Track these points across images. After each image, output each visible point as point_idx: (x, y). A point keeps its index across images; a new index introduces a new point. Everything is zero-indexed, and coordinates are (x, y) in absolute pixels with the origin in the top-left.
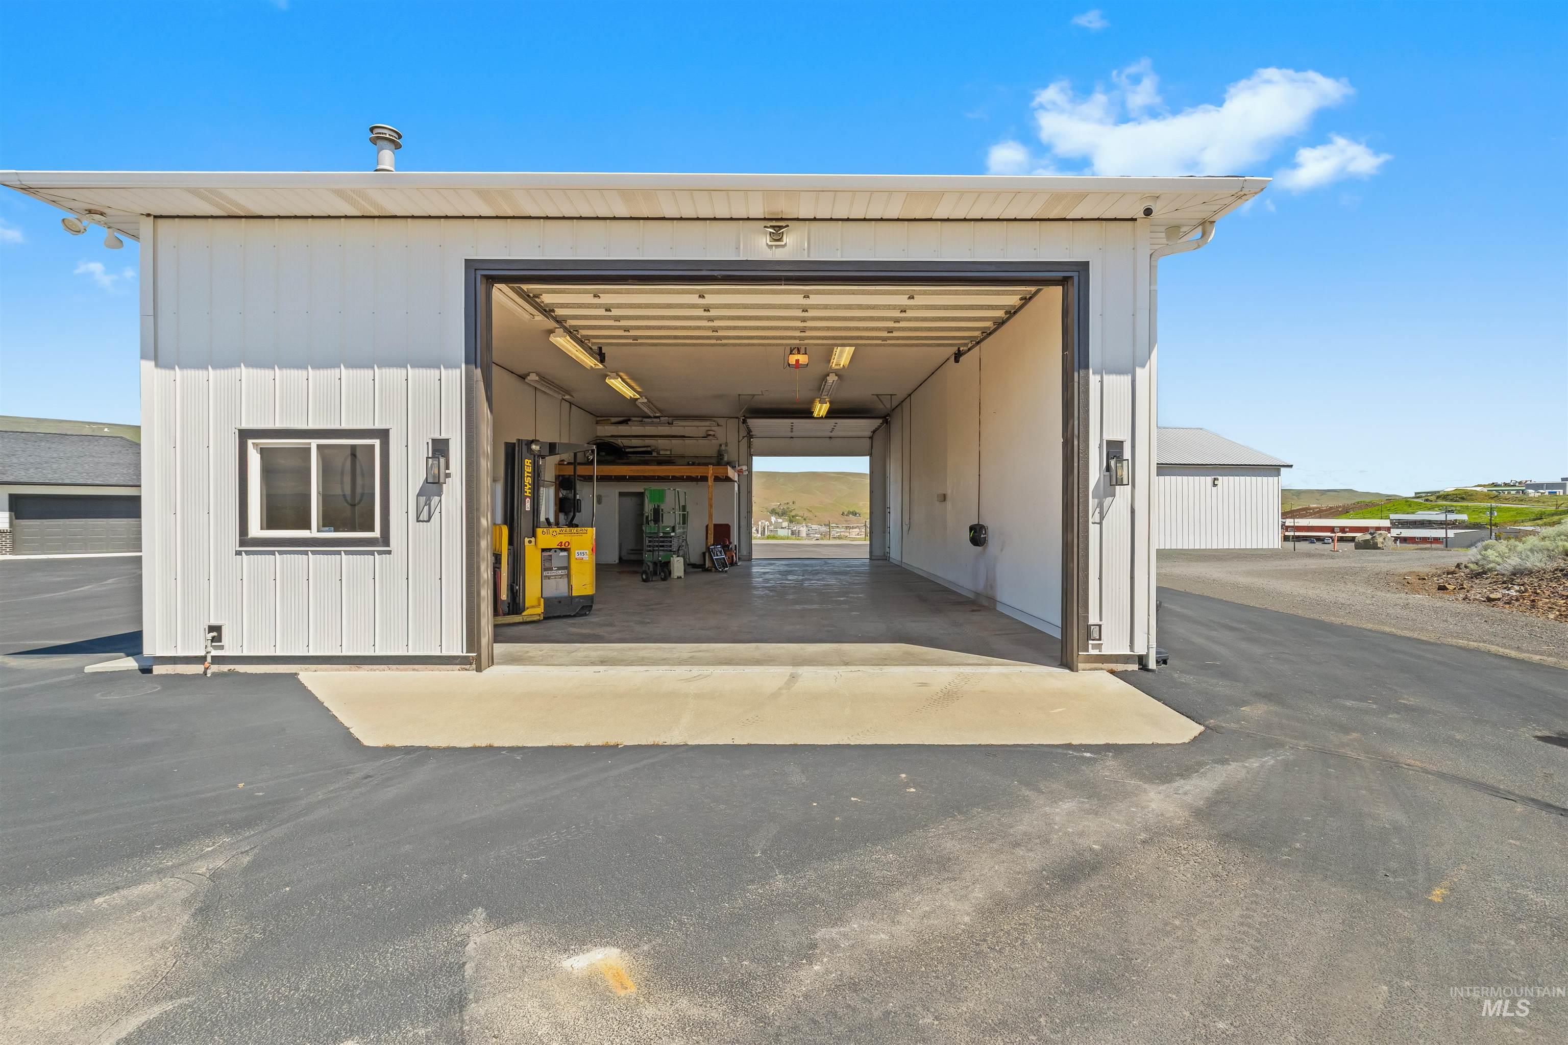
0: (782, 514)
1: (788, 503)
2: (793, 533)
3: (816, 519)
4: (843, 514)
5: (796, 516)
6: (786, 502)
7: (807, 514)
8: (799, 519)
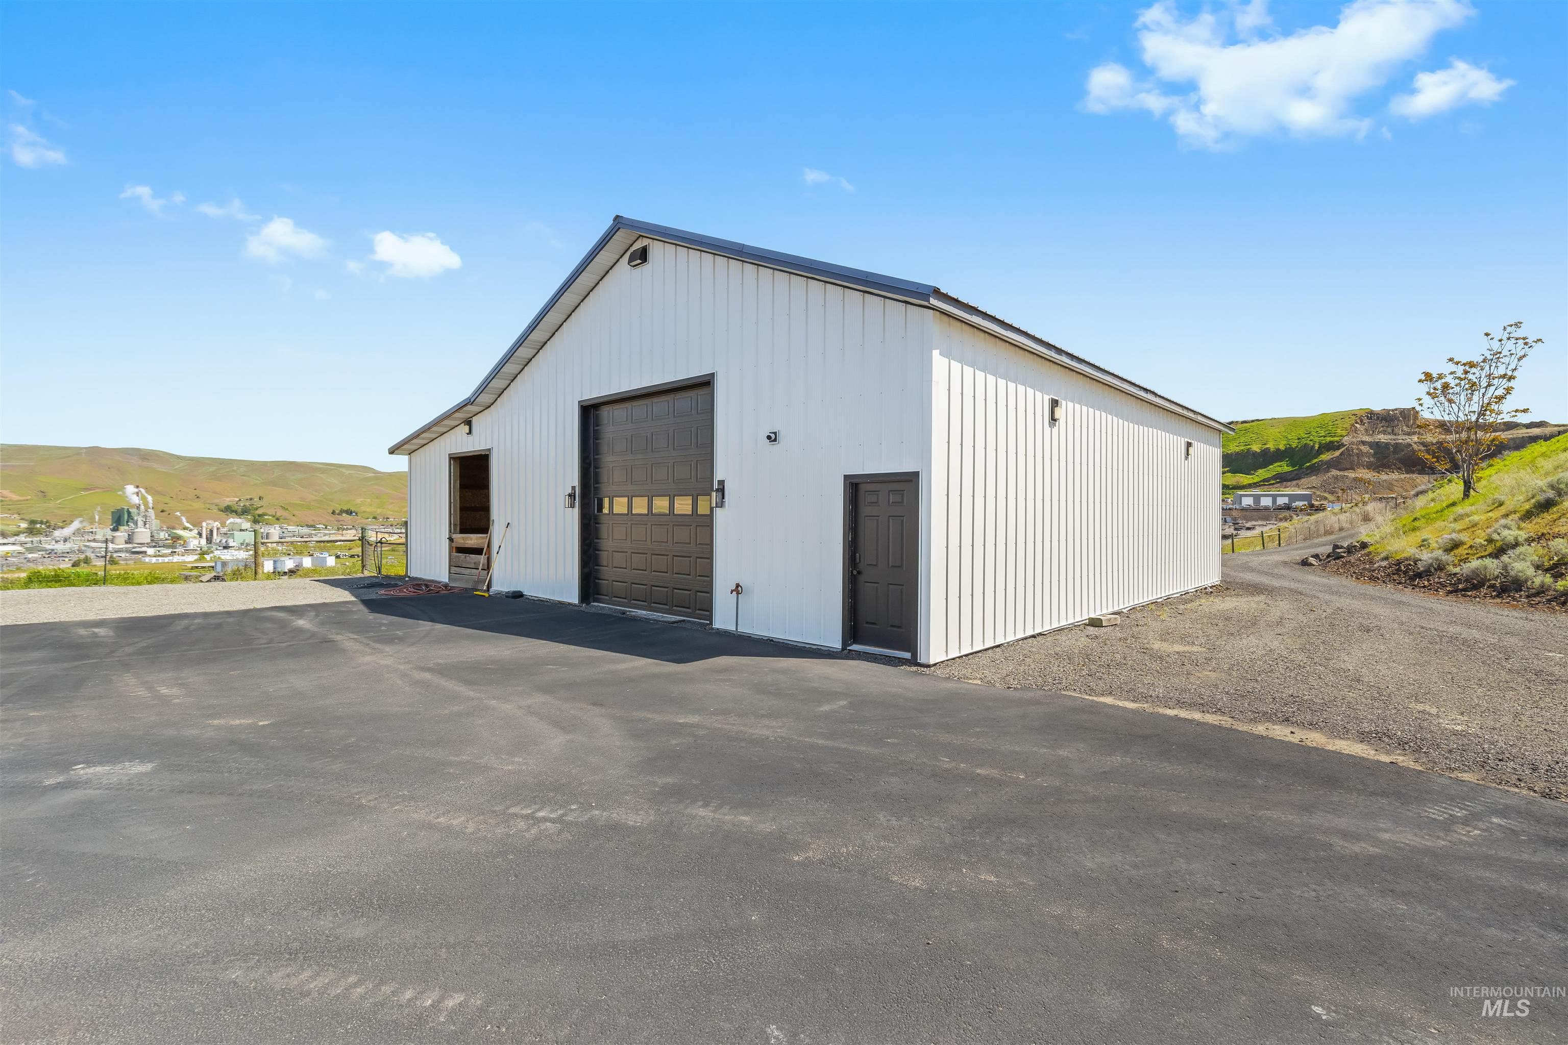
0: (244, 512)
1: (251, 499)
3: (294, 518)
4: (333, 512)
5: (264, 514)
6: (249, 497)
7: (280, 513)
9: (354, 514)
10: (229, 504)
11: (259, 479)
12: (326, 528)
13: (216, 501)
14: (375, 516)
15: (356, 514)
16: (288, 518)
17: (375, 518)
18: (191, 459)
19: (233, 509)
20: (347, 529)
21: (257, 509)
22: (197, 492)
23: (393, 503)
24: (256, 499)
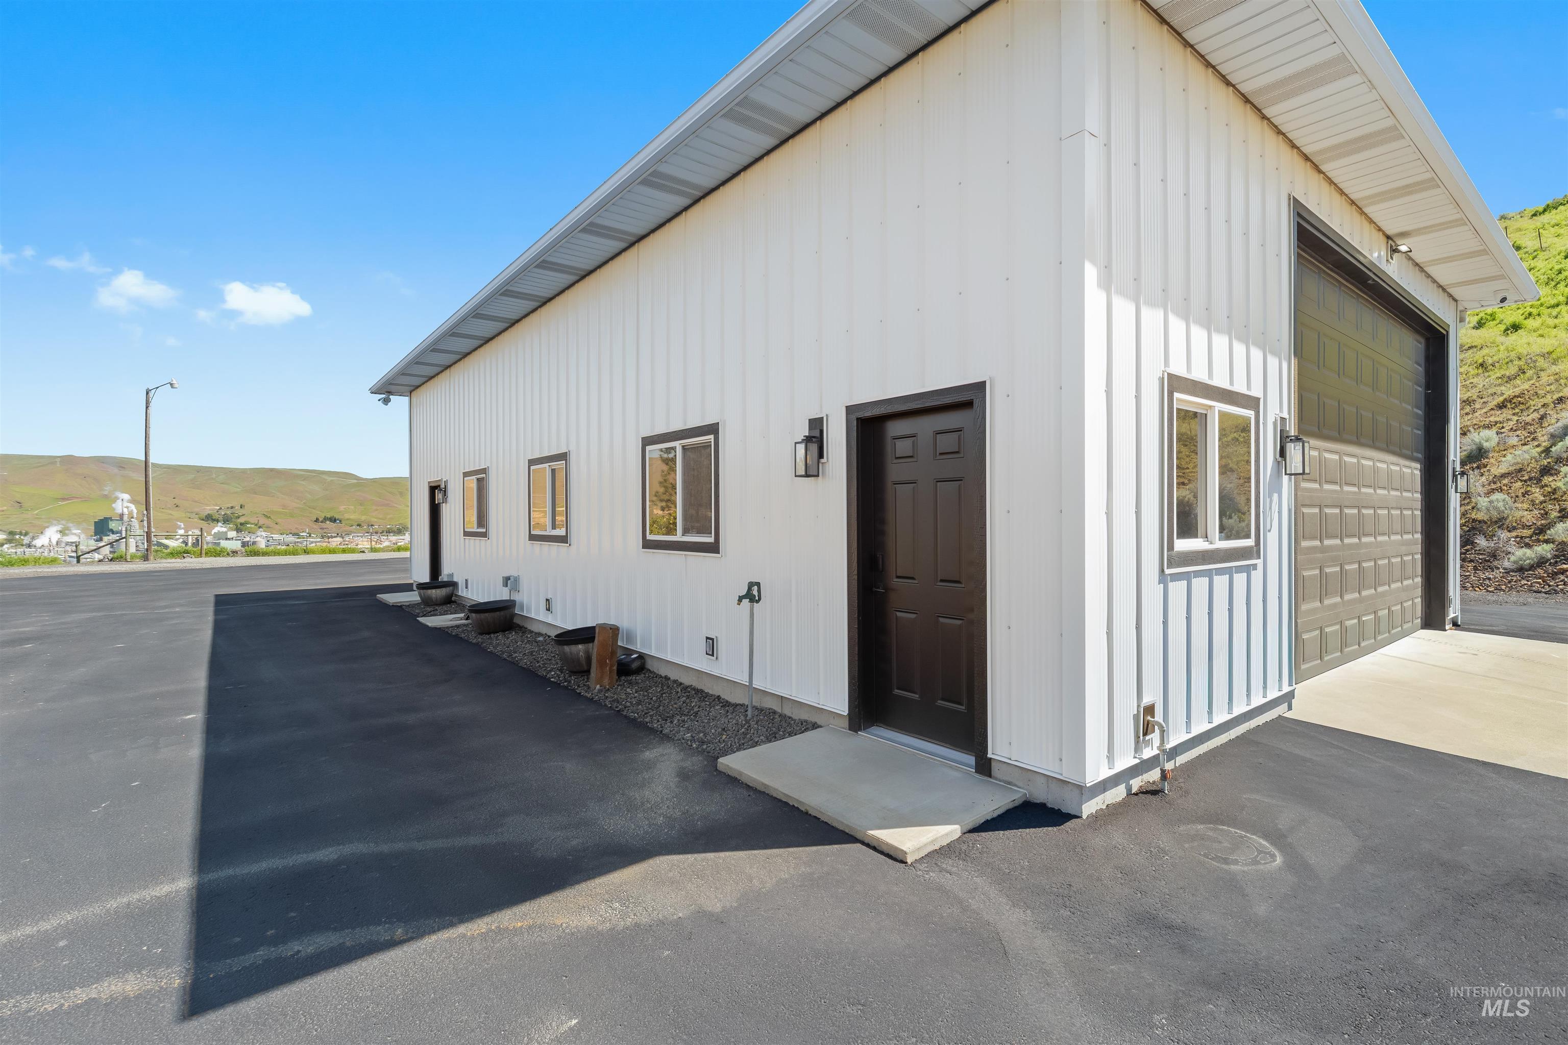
0: (226, 520)
1: (232, 507)
2: (244, 544)
3: (278, 527)
4: (317, 520)
5: (247, 523)
6: (230, 505)
7: (263, 521)
8: (251, 528)
9: (338, 522)
10: (210, 512)
11: (239, 487)
12: (310, 536)
13: (196, 510)
14: (360, 523)
15: (340, 521)
16: (271, 526)
17: (359, 525)
18: (168, 467)
19: (214, 518)
20: (332, 537)
21: (238, 517)
22: (176, 501)
23: (377, 510)
24: (238, 507)
